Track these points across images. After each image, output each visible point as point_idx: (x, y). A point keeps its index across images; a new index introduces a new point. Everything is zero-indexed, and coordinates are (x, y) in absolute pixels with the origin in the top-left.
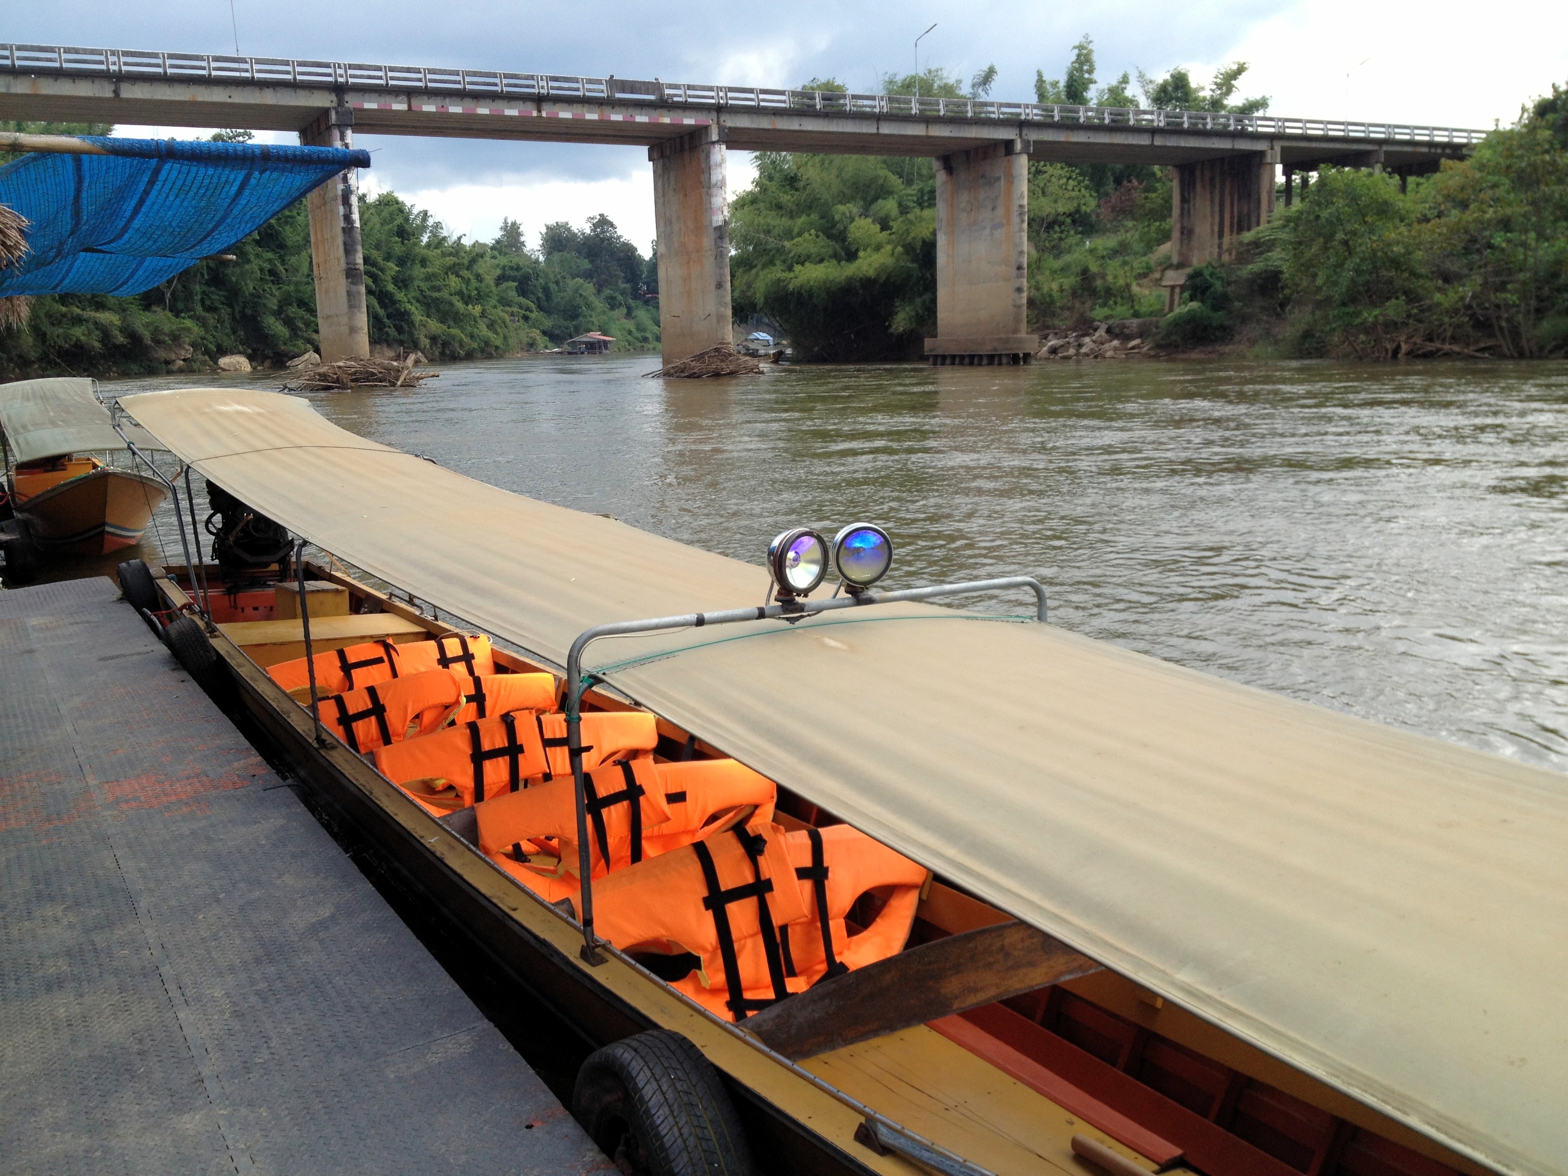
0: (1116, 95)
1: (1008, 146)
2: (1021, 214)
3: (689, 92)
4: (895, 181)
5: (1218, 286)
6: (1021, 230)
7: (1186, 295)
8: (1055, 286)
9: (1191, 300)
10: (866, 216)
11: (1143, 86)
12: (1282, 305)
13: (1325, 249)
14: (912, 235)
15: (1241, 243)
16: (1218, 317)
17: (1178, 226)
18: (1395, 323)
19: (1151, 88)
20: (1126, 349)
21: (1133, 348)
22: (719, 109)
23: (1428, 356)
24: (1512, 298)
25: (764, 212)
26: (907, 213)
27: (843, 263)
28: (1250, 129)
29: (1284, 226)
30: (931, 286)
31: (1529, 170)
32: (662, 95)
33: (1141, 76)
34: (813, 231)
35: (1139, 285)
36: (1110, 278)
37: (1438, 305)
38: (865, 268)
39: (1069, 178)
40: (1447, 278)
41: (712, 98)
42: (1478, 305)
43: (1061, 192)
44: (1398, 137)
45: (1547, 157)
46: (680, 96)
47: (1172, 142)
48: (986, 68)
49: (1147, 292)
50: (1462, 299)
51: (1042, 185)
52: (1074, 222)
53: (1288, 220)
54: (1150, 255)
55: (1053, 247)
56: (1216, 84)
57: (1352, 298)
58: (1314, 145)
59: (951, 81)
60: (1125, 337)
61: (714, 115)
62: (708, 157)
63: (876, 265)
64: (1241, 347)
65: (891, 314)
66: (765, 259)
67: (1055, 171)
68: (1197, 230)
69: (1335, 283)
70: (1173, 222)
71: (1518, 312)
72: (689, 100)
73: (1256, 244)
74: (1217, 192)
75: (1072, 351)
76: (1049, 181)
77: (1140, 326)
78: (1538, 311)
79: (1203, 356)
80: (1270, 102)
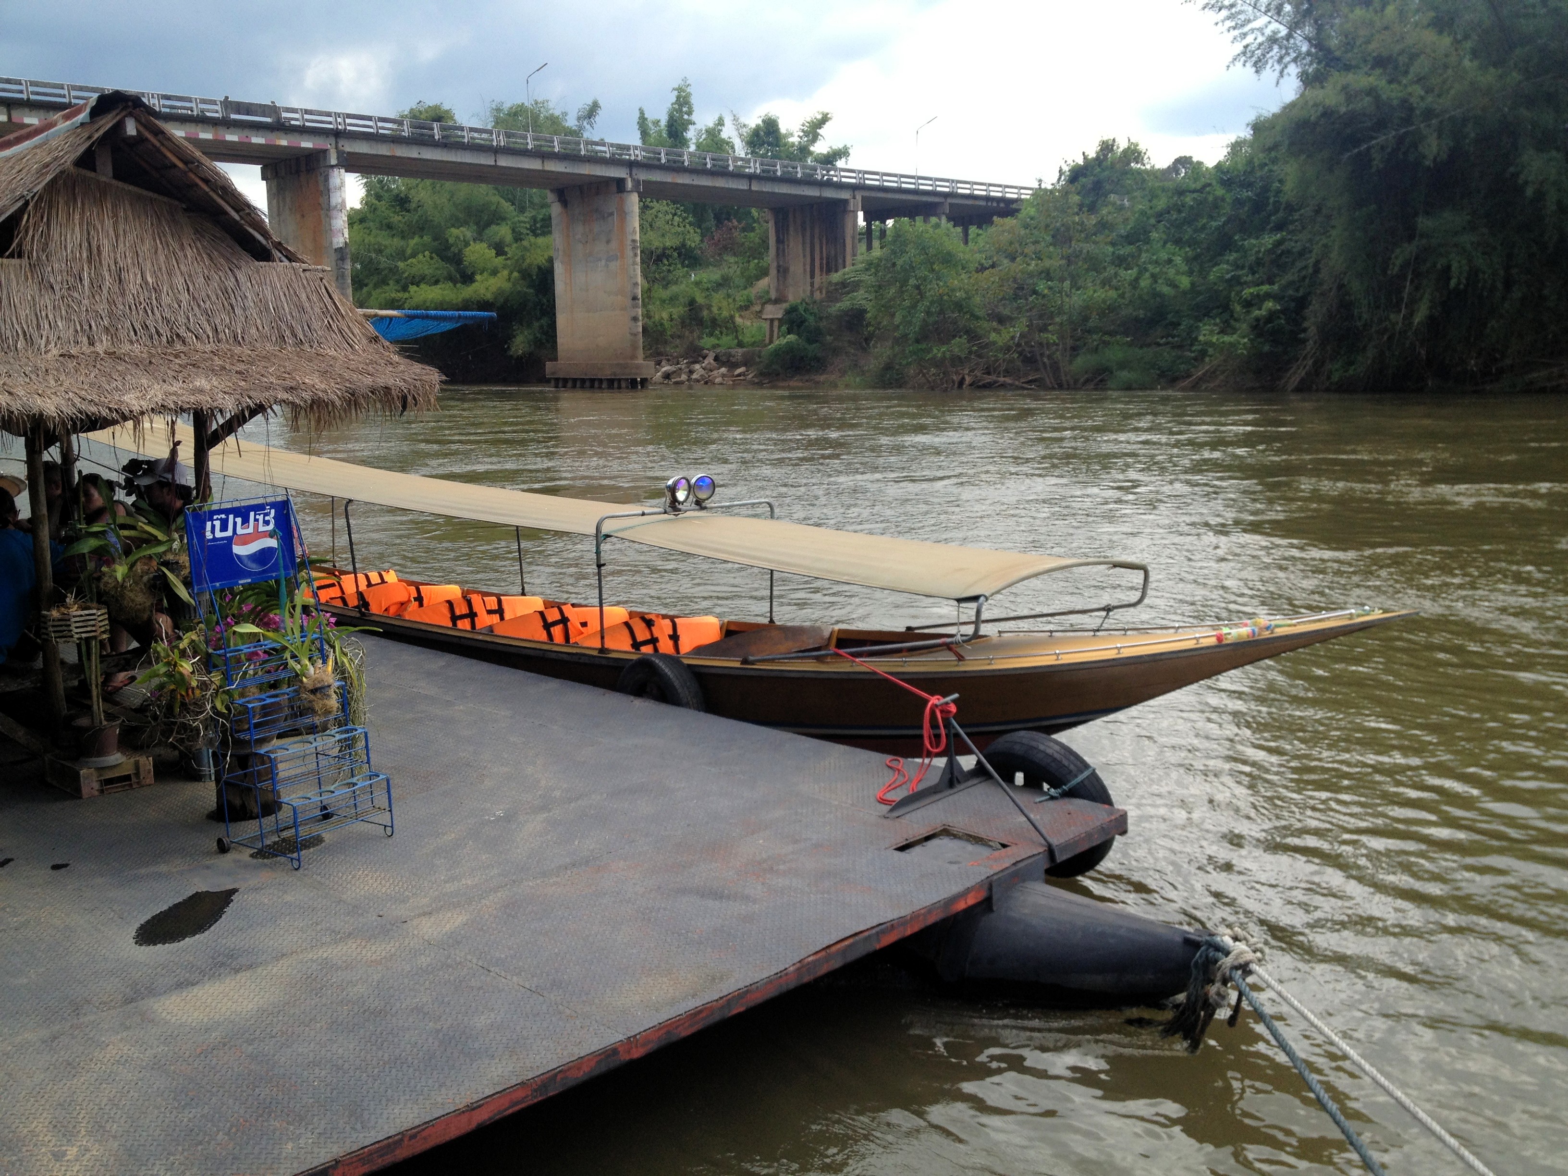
0: (713, 134)
1: (620, 183)
2: (634, 248)
3: (306, 117)
4: (506, 206)
5: (811, 319)
6: (634, 263)
7: (784, 328)
8: (665, 315)
9: (789, 333)
10: (482, 241)
11: (738, 130)
12: (867, 340)
13: (901, 292)
14: (528, 261)
15: (830, 283)
16: (813, 349)
17: (775, 265)
18: (959, 358)
19: (744, 131)
20: (733, 376)
21: (739, 375)
22: (337, 134)
23: (988, 386)
24: (1054, 338)
25: (374, 232)
26: (521, 240)
27: (459, 285)
28: (835, 179)
29: (867, 270)
30: (548, 310)
31: (1062, 229)
32: (279, 118)
33: (735, 119)
34: (427, 253)
35: (741, 316)
36: (715, 310)
37: (994, 343)
38: (482, 291)
39: (675, 214)
40: (1002, 320)
41: (330, 123)
42: (1026, 343)
43: (667, 227)
44: (960, 191)
45: (1077, 219)
46: (297, 120)
47: (767, 188)
48: (590, 102)
49: (748, 323)
50: (1013, 338)
51: (650, 220)
52: (680, 255)
53: (870, 264)
54: (750, 289)
55: (663, 279)
56: (803, 131)
57: (923, 336)
58: (890, 196)
59: (557, 113)
60: (732, 365)
61: (332, 140)
62: (327, 179)
63: (493, 289)
64: (834, 377)
65: (510, 337)
66: (375, 279)
67: (661, 207)
68: (792, 269)
69: (910, 323)
70: (770, 258)
71: (1057, 350)
72: (307, 124)
73: (843, 284)
74: (808, 234)
75: (684, 377)
76: (656, 217)
77: (743, 355)
78: (1074, 349)
79: (801, 384)
80: (850, 151)
